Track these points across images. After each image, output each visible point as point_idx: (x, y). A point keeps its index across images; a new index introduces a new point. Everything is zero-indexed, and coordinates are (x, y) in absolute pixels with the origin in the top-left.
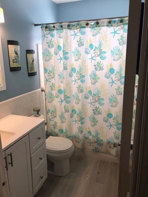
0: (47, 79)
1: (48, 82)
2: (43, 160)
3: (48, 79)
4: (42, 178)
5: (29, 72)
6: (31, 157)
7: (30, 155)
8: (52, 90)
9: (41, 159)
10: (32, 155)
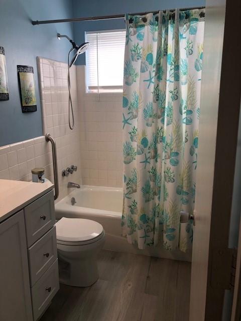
0: (126, 119)
1: (126, 124)
2: (51, 258)
3: (128, 119)
4: (49, 290)
5: (24, 105)
6: (28, 251)
7: (27, 248)
8: (132, 140)
9: (47, 255)
10: (29, 249)
